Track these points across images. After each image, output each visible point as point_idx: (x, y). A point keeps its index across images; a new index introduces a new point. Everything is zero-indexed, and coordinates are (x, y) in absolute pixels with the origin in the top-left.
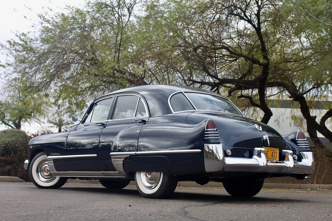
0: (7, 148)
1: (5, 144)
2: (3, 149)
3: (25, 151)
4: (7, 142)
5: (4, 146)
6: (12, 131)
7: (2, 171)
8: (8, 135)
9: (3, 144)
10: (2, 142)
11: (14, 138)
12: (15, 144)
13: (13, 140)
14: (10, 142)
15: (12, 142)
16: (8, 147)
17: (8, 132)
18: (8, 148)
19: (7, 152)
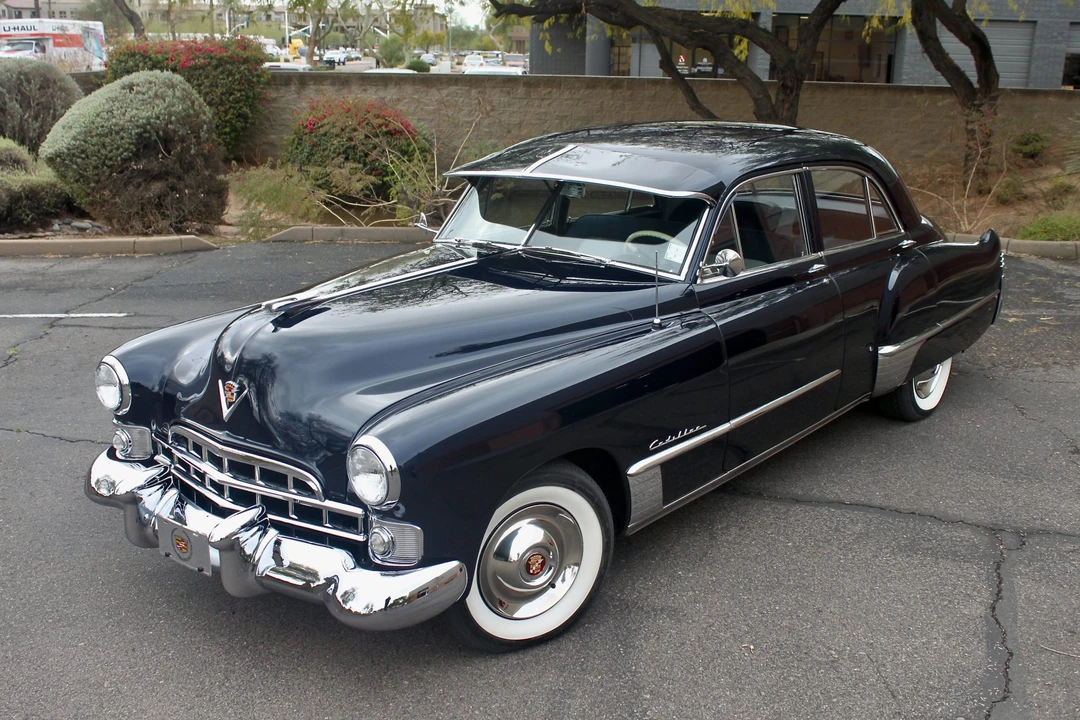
0: (145, 138)
1: (138, 127)
2: (134, 141)
3: (194, 140)
4: (144, 121)
5: (137, 134)
6: (150, 83)
7: (142, 199)
8: (140, 97)
9: (133, 128)
10: (130, 121)
11: (160, 107)
12: (167, 125)
13: (160, 113)
14: (152, 120)
15: (158, 118)
16: (147, 135)
17: (138, 85)
18: (150, 138)
19: (145, 147)
